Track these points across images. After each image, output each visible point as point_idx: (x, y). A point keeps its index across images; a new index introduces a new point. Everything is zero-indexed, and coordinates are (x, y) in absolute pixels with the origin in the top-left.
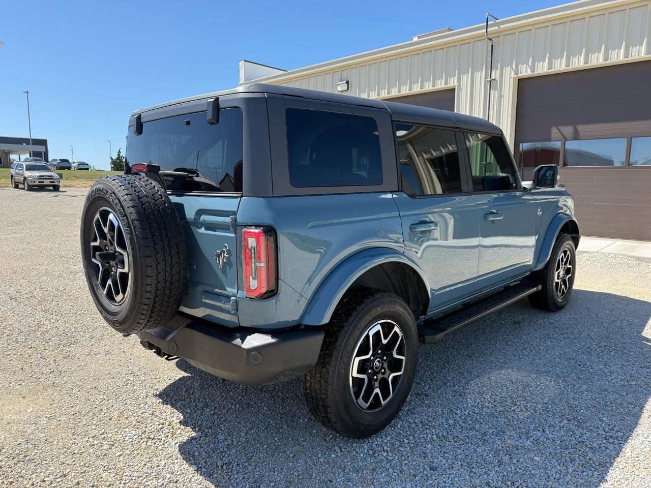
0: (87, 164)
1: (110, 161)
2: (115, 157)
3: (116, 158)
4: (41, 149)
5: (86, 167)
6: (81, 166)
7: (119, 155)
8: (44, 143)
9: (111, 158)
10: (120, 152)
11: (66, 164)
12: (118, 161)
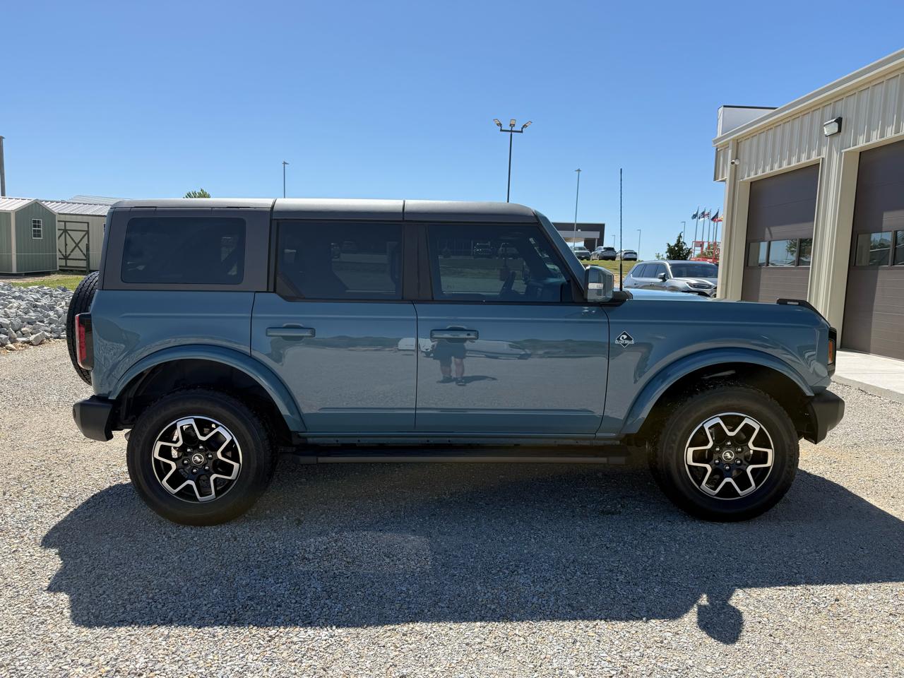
0: (635, 253)
1: (666, 248)
2: (673, 243)
3: (673, 245)
4: (596, 235)
5: (634, 256)
6: (627, 256)
7: (679, 241)
8: (600, 228)
9: (669, 245)
10: (680, 236)
11: (610, 254)
12: (676, 249)
